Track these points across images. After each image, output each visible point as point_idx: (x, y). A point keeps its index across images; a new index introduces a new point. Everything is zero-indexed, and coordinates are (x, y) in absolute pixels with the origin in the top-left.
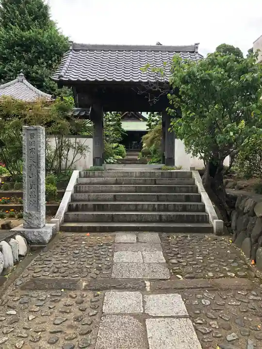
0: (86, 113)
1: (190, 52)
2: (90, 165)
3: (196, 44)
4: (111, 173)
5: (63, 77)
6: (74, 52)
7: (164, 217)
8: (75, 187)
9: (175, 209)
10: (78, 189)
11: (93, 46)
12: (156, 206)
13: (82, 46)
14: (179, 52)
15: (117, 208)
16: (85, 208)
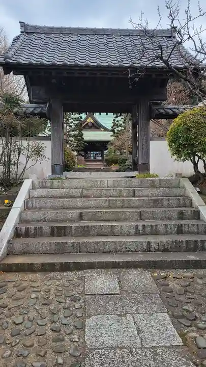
0: (42, 109)
1: (166, 37)
2: (48, 173)
4: (75, 183)
5: (10, 59)
6: (26, 35)
7: (153, 245)
8: (26, 203)
9: (167, 231)
10: (30, 205)
12: (140, 228)
15: (86, 232)
16: (38, 233)
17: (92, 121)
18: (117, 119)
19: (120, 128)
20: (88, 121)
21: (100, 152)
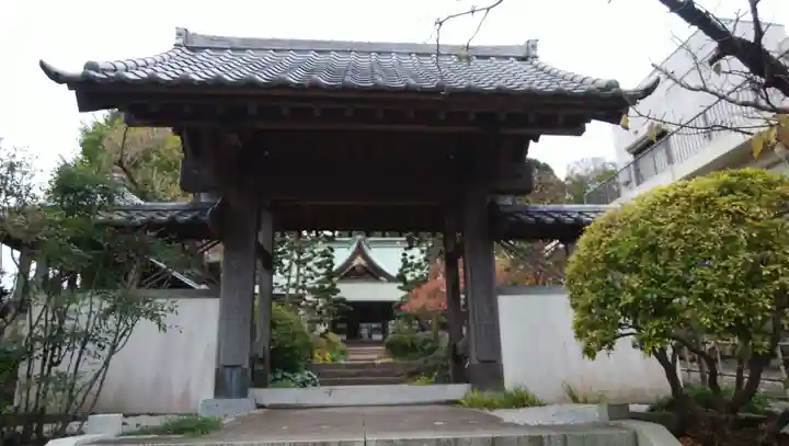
2: (203, 392)
17: (363, 263)
18: (409, 253)
19: (418, 273)
20: (355, 263)
21: (380, 325)
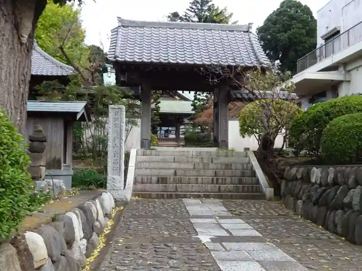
1: (244, 32)
3: (249, 24)
5: (118, 57)
6: (123, 28)
7: (222, 188)
10: (139, 165)
11: (142, 22)
13: (131, 22)
14: (233, 31)
